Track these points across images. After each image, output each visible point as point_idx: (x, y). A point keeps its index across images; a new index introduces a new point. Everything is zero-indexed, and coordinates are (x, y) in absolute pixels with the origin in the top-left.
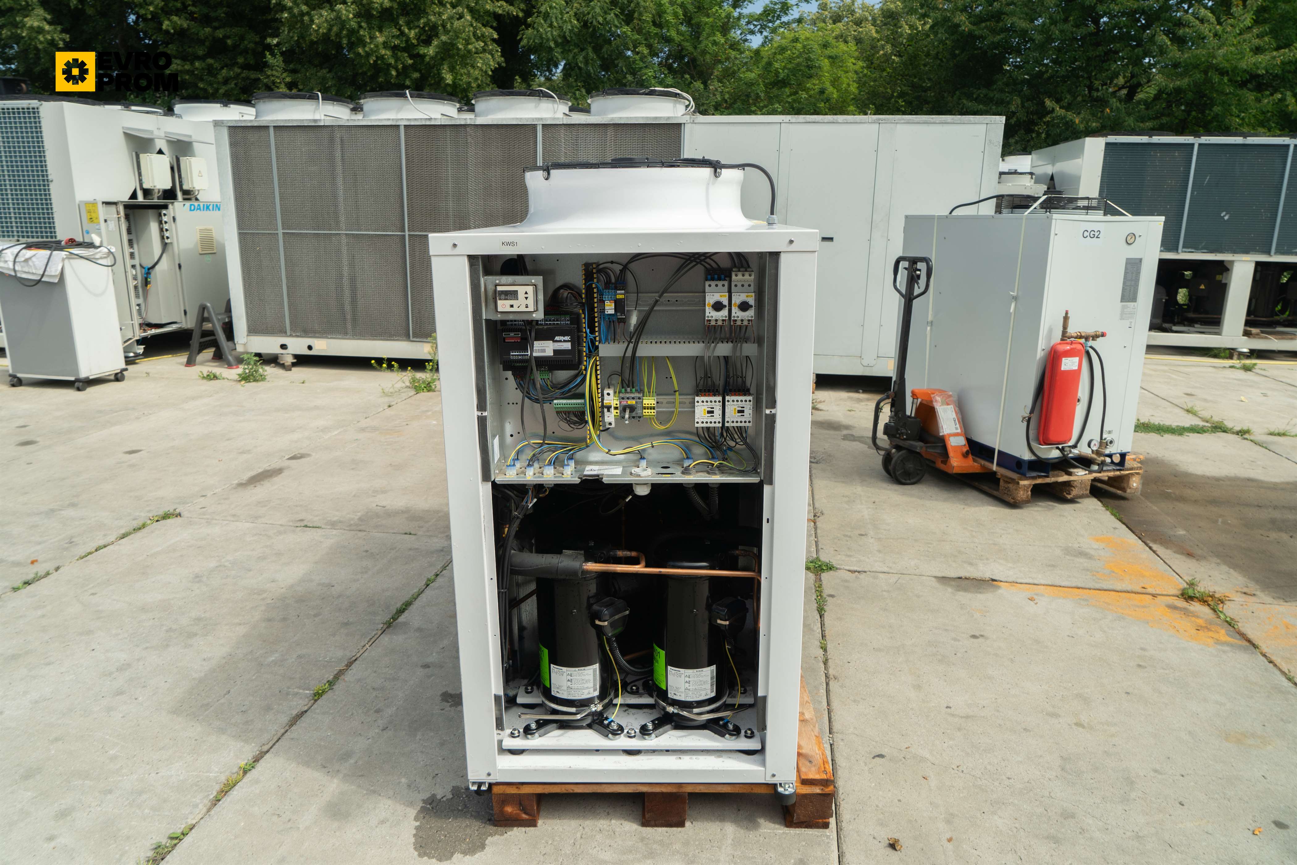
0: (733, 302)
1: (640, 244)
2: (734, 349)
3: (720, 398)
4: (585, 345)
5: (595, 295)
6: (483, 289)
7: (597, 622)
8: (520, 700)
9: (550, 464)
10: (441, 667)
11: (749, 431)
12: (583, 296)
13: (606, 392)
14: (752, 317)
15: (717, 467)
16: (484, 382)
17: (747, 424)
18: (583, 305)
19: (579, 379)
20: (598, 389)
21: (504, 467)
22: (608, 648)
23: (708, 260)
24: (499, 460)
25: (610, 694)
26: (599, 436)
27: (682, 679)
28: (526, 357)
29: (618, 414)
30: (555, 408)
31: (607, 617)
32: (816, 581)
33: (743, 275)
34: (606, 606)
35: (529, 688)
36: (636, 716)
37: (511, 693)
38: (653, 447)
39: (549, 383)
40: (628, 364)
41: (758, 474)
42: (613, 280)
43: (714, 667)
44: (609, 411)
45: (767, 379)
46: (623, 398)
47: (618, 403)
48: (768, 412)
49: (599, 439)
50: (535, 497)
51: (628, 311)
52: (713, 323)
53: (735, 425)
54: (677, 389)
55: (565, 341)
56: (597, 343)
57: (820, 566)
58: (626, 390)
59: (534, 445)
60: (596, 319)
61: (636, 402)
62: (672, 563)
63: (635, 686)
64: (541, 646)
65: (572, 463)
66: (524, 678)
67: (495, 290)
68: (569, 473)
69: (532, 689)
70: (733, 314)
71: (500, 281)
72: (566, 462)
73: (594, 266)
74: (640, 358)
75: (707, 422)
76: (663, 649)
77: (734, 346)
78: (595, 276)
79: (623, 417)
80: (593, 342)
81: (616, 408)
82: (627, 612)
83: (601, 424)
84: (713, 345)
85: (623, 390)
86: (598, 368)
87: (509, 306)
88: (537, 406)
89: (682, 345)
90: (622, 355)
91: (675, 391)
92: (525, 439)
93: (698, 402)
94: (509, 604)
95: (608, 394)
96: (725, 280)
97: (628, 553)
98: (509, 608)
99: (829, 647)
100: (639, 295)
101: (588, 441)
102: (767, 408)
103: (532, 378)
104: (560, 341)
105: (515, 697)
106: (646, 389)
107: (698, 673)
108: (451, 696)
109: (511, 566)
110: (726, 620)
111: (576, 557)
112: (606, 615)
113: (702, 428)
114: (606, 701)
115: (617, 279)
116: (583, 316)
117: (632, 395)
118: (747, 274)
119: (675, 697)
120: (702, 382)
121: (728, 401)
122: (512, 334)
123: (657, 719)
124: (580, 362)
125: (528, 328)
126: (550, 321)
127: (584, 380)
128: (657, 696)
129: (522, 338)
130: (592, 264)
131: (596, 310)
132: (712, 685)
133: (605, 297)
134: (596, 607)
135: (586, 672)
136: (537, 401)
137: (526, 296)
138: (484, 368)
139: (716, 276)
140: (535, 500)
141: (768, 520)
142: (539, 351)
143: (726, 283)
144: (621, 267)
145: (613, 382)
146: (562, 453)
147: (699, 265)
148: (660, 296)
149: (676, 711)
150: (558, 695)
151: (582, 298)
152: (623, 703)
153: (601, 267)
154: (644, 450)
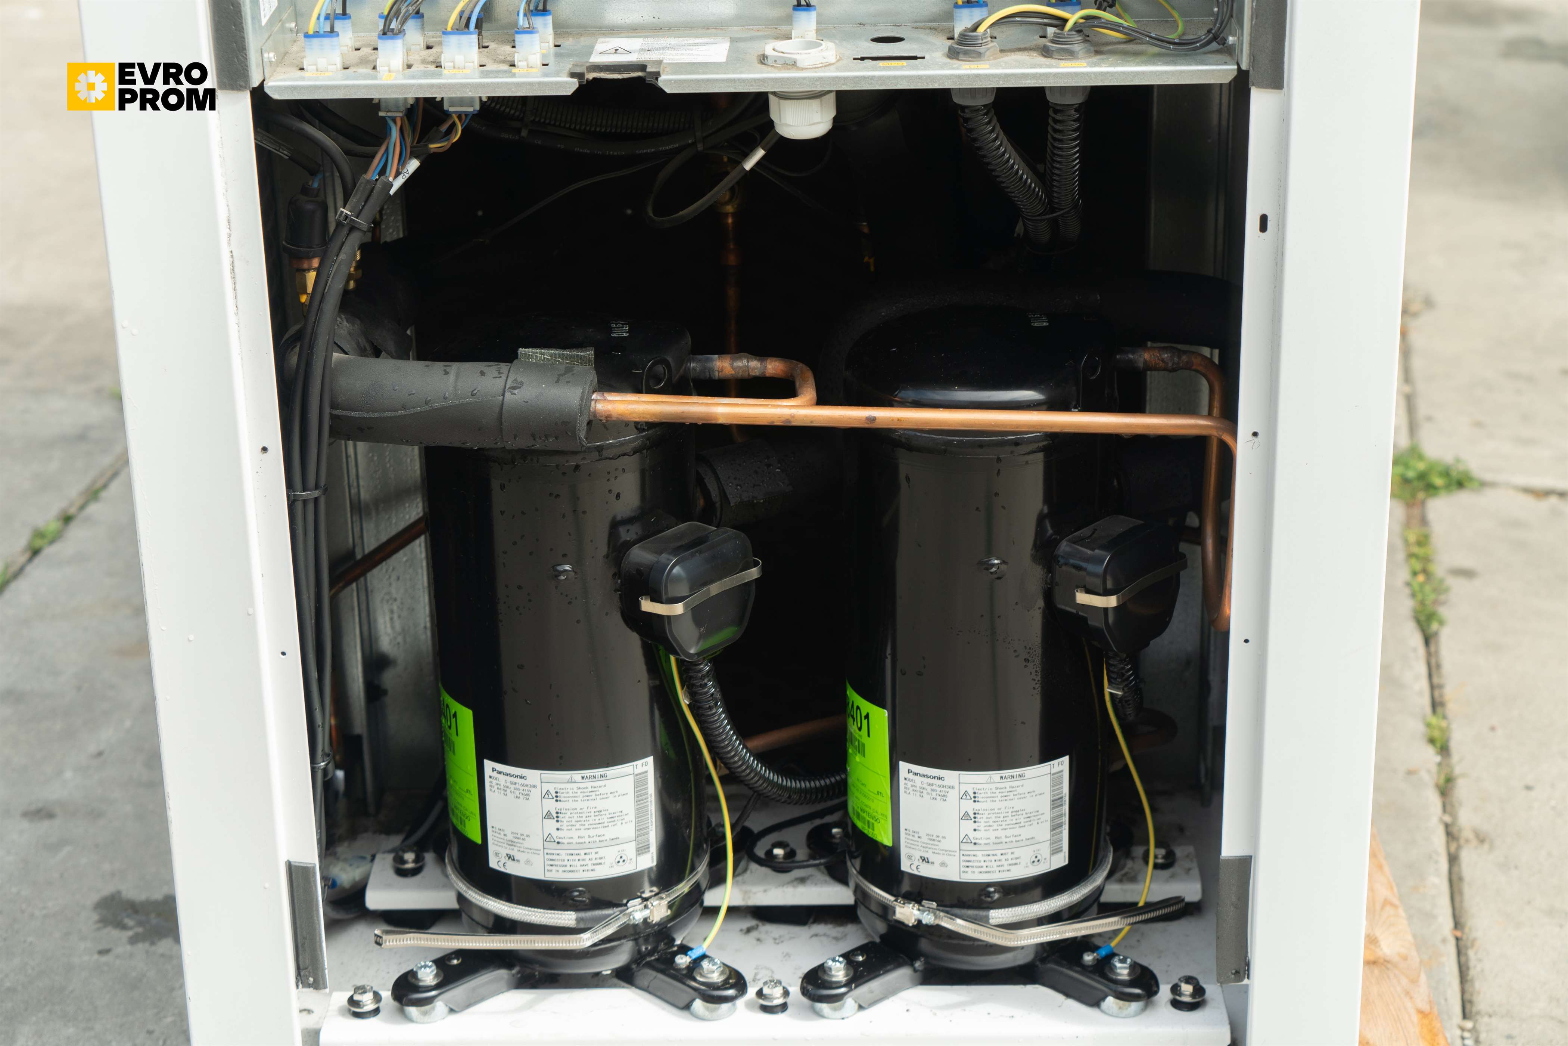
7: (648, 606)
8: (375, 900)
9: (463, 27)
10: (95, 815)
15: (1079, 27)
21: (297, 38)
22: (684, 702)
24: (278, 13)
25: (693, 869)
27: (952, 806)
31: (682, 589)
32: (1407, 525)
34: (676, 551)
35: (410, 856)
36: (784, 947)
37: (346, 875)
41: (1230, 48)
43: (1062, 765)
50: (414, 155)
57: (1422, 476)
62: (910, 394)
63: (779, 845)
64: (448, 700)
65: (545, 23)
66: (387, 830)
68: (536, 55)
69: (418, 859)
76: (882, 705)
82: (754, 573)
94: (332, 567)
97: (752, 366)
98: (332, 585)
99: (1459, 738)
105: (357, 894)
107: (1007, 784)
108: (134, 908)
109: (334, 406)
110: (1106, 593)
111: (568, 370)
112: (678, 579)
114: (683, 888)
119: (926, 871)
123: (861, 949)
128: (863, 873)
132: (1055, 827)
134: (640, 555)
135: (610, 786)
140: (413, 165)
141: (1264, 220)
149: (928, 919)
150: (512, 869)
152: (738, 902)
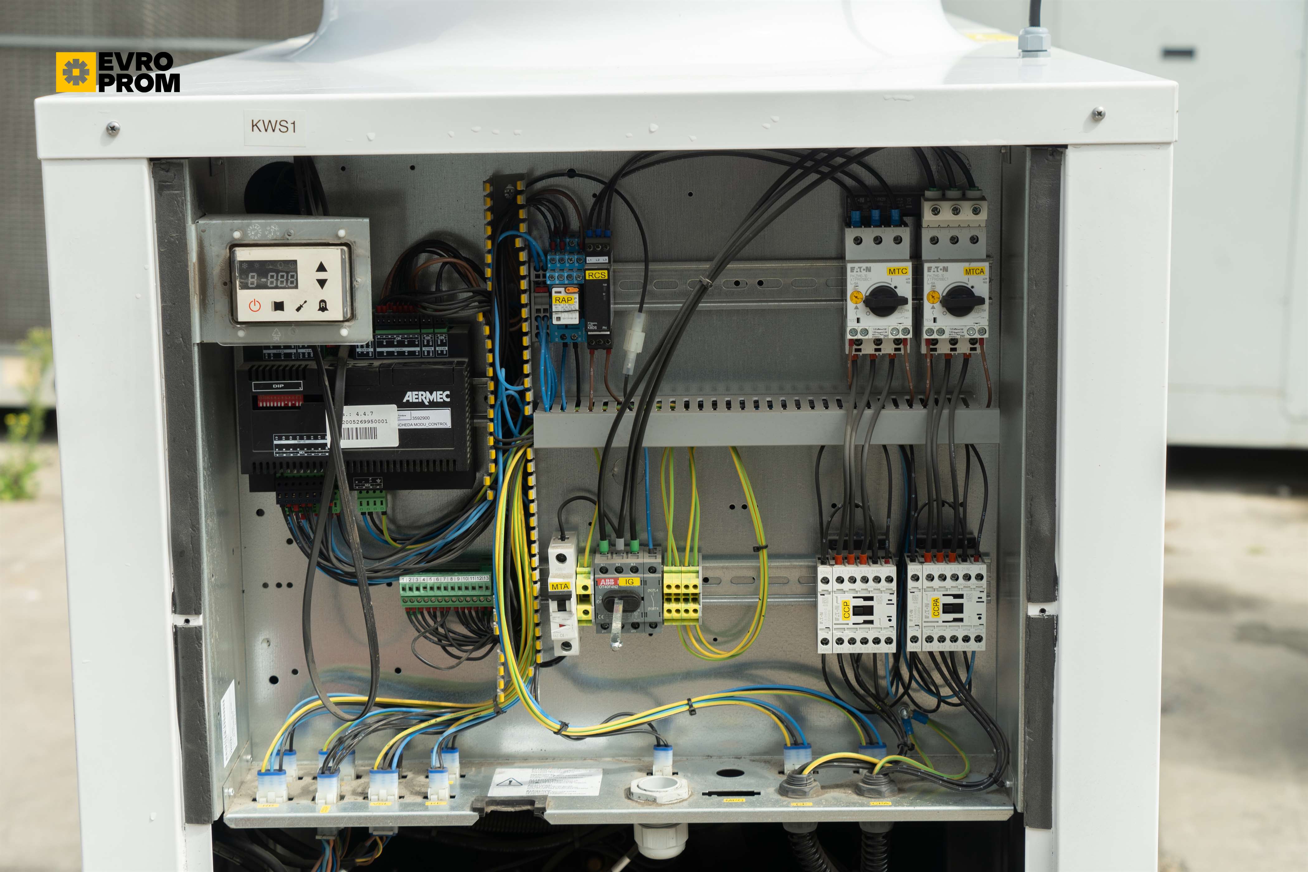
0: (927, 289)
1: (654, 127)
2: (932, 425)
3: (890, 570)
4: (491, 414)
5: (523, 271)
6: (193, 257)
9: (386, 767)
11: (978, 664)
12: (489, 273)
13: (553, 552)
14: (982, 331)
15: (885, 772)
16: (196, 528)
17: (972, 646)
18: (486, 298)
19: (474, 516)
20: (530, 542)
21: (251, 776)
23: (855, 168)
24: (237, 755)
26: (533, 682)
28: (320, 453)
29: (591, 616)
30: (404, 600)
33: (956, 211)
38: (692, 712)
39: (384, 524)
40: (618, 468)
41: (1007, 793)
42: (575, 223)
44: (562, 607)
45: (1030, 515)
46: (604, 570)
47: (590, 583)
48: (1033, 610)
49: (534, 691)
51: (617, 313)
52: (868, 349)
53: (936, 647)
54: (762, 541)
55: (434, 405)
56: (528, 410)
58: (612, 544)
59: (338, 711)
60: (526, 341)
61: (644, 582)
65: (453, 763)
67: (231, 260)
68: (446, 793)
70: (927, 323)
71: (244, 234)
72: (435, 762)
73: (520, 186)
74: (658, 452)
75: (852, 641)
77: (930, 417)
78: (522, 214)
79: (605, 627)
80: (516, 405)
81: (583, 599)
83: (539, 645)
84: (868, 413)
85: (605, 545)
86: (532, 481)
87: (270, 306)
88: (351, 593)
89: (778, 413)
90: (603, 444)
91: (758, 549)
92: (312, 690)
93: (826, 581)
95: (561, 558)
96: (902, 224)
100: (652, 266)
101: (502, 697)
102: (1030, 599)
103: (336, 510)
104: (420, 405)
106: (671, 543)
113: (839, 656)
115: (587, 222)
116: (487, 330)
117: (632, 561)
118: (966, 208)
120: (837, 518)
121: (916, 578)
122: (278, 386)
124: (478, 463)
125: (325, 367)
126: (390, 344)
127: (489, 516)
129: (307, 398)
130: (514, 178)
131: (525, 313)
133: (553, 276)
136: (349, 579)
137: (322, 275)
138: (195, 487)
139: (876, 214)
142: (359, 434)
143: (905, 233)
144: (598, 188)
145: (575, 519)
146: (423, 732)
147: (828, 183)
148: (714, 274)
151: (485, 279)
153: (539, 185)
154: (665, 721)
